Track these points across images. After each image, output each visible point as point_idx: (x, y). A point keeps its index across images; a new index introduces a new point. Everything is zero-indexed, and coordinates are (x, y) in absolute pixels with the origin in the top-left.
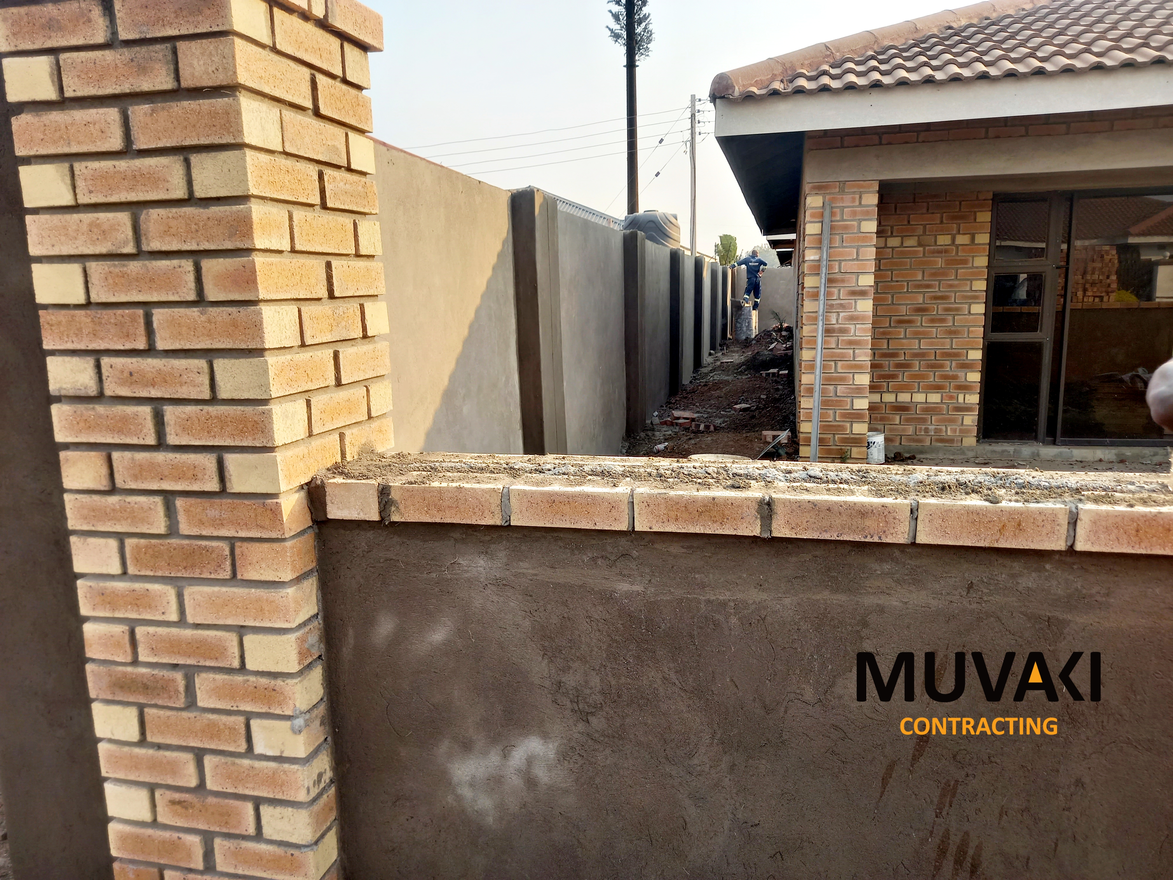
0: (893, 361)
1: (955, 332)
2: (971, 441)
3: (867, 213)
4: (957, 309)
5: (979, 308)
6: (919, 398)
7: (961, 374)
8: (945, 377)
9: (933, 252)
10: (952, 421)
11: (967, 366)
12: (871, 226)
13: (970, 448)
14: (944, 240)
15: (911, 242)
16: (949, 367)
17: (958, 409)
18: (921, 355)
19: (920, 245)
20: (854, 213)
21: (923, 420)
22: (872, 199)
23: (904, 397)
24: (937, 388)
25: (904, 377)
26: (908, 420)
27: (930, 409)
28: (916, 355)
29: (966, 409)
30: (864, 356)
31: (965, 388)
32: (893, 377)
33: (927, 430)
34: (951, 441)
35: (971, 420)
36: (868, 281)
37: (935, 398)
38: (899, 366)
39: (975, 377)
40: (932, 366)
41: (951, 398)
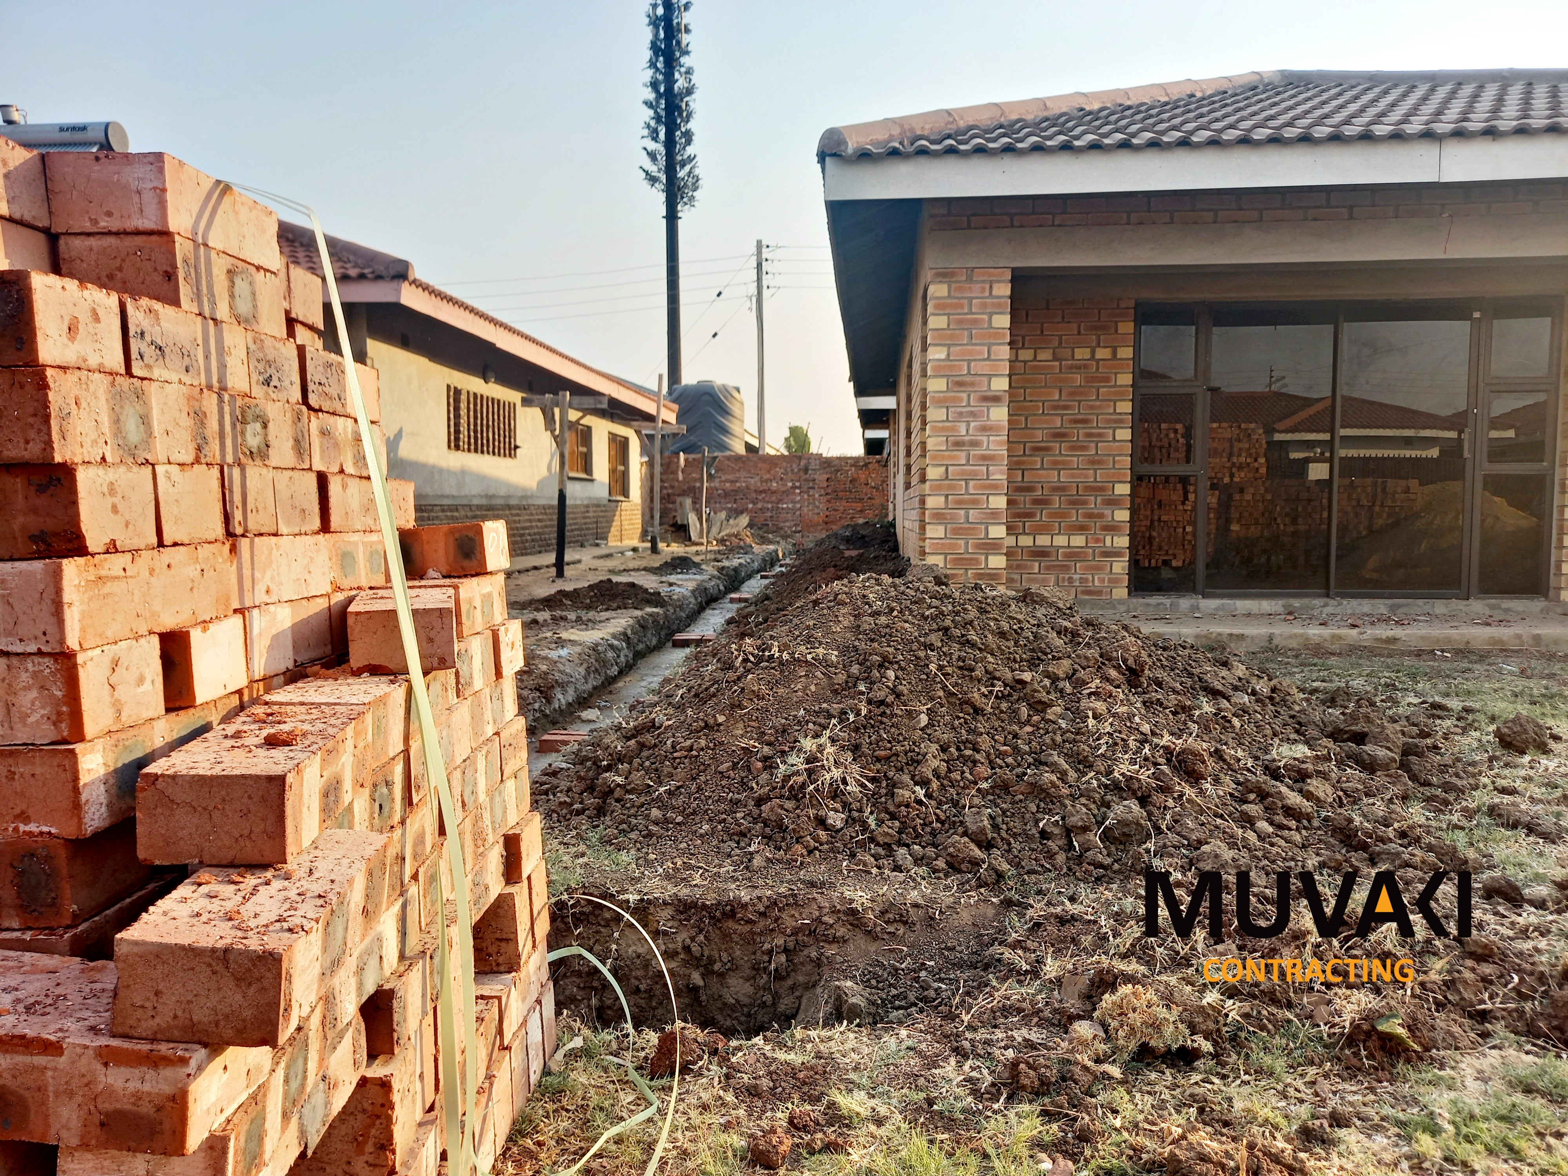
0: (1029, 497)
1: (1099, 462)
2: (1121, 592)
3: (999, 305)
4: (1100, 435)
5: (1125, 434)
6: (1061, 540)
7: (1107, 512)
8: (1090, 516)
9: (1071, 367)
10: (1099, 568)
11: (1114, 502)
12: (1003, 321)
13: (1121, 602)
14: (1082, 353)
15: (1045, 355)
16: (1093, 503)
17: (1106, 554)
18: (1060, 489)
19: (1055, 359)
20: (984, 305)
21: (1066, 568)
22: (1004, 290)
23: (1043, 540)
24: (1081, 529)
25: (1043, 516)
26: (1048, 568)
27: (1074, 555)
28: (1056, 489)
29: (1115, 553)
30: (999, 474)
31: (1112, 528)
32: (1031, 515)
33: (1070, 580)
34: (1099, 593)
35: (1121, 566)
36: (1001, 384)
37: (1078, 541)
38: (1037, 502)
39: (1123, 515)
40: (1074, 503)
41: (1097, 540)
